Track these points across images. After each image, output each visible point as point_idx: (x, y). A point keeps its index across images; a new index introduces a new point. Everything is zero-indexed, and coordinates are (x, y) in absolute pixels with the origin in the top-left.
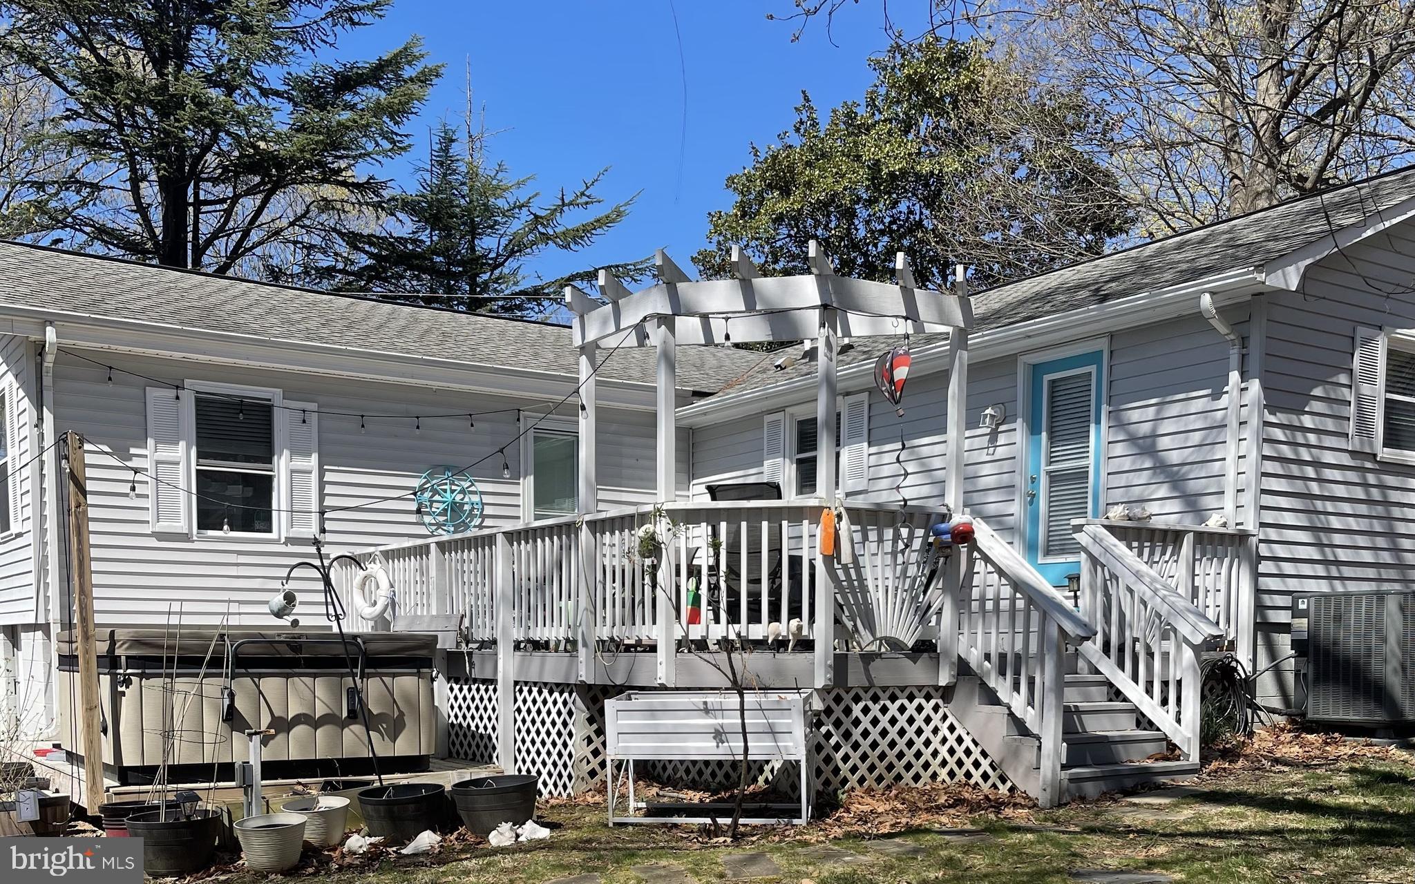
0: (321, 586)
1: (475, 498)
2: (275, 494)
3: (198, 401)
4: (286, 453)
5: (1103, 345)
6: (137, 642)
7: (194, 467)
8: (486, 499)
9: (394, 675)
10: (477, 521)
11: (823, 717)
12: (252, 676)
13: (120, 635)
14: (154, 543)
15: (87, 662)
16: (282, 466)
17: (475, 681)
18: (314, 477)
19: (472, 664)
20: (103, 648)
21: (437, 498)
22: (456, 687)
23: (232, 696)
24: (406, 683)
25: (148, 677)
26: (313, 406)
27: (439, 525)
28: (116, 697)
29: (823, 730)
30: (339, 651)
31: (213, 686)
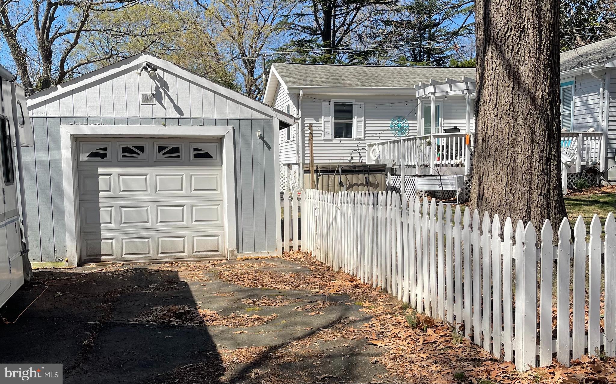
0: (358, 155)
1: (407, 125)
2: (353, 128)
3: (335, 105)
4: (356, 117)
5: (573, 79)
6: (322, 167)
7: (333, 122)
8: (410, 125)
9: (376, 174)
10: (407, 131)
11: (468, 182)
12: (345, 174)
13: (319, 165)
14: (323, 142)
15: (312, 172)
16: (355, 120)
17: (397, 175)
18: (363, 122)
19: (396, 171)
20: (315, 168)
21: (396, 126)
22: (393, 177)
23: (341, 179)
24: (379, 176)
25: (324, 174)
26: (363, 103)
27: (396, 133)
28: (318, 179)
29: (468, 184)
30: (362, 168)
31: (337, 176)
